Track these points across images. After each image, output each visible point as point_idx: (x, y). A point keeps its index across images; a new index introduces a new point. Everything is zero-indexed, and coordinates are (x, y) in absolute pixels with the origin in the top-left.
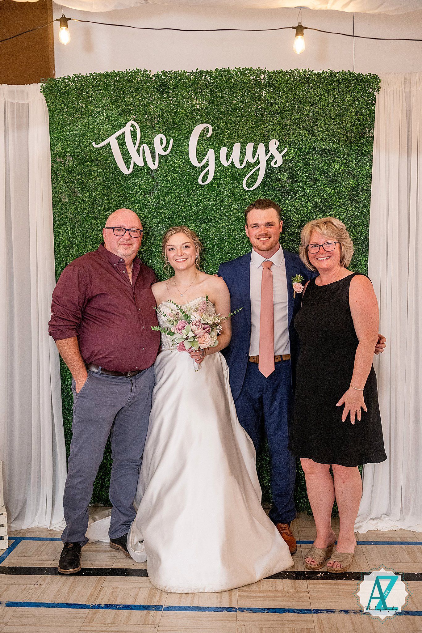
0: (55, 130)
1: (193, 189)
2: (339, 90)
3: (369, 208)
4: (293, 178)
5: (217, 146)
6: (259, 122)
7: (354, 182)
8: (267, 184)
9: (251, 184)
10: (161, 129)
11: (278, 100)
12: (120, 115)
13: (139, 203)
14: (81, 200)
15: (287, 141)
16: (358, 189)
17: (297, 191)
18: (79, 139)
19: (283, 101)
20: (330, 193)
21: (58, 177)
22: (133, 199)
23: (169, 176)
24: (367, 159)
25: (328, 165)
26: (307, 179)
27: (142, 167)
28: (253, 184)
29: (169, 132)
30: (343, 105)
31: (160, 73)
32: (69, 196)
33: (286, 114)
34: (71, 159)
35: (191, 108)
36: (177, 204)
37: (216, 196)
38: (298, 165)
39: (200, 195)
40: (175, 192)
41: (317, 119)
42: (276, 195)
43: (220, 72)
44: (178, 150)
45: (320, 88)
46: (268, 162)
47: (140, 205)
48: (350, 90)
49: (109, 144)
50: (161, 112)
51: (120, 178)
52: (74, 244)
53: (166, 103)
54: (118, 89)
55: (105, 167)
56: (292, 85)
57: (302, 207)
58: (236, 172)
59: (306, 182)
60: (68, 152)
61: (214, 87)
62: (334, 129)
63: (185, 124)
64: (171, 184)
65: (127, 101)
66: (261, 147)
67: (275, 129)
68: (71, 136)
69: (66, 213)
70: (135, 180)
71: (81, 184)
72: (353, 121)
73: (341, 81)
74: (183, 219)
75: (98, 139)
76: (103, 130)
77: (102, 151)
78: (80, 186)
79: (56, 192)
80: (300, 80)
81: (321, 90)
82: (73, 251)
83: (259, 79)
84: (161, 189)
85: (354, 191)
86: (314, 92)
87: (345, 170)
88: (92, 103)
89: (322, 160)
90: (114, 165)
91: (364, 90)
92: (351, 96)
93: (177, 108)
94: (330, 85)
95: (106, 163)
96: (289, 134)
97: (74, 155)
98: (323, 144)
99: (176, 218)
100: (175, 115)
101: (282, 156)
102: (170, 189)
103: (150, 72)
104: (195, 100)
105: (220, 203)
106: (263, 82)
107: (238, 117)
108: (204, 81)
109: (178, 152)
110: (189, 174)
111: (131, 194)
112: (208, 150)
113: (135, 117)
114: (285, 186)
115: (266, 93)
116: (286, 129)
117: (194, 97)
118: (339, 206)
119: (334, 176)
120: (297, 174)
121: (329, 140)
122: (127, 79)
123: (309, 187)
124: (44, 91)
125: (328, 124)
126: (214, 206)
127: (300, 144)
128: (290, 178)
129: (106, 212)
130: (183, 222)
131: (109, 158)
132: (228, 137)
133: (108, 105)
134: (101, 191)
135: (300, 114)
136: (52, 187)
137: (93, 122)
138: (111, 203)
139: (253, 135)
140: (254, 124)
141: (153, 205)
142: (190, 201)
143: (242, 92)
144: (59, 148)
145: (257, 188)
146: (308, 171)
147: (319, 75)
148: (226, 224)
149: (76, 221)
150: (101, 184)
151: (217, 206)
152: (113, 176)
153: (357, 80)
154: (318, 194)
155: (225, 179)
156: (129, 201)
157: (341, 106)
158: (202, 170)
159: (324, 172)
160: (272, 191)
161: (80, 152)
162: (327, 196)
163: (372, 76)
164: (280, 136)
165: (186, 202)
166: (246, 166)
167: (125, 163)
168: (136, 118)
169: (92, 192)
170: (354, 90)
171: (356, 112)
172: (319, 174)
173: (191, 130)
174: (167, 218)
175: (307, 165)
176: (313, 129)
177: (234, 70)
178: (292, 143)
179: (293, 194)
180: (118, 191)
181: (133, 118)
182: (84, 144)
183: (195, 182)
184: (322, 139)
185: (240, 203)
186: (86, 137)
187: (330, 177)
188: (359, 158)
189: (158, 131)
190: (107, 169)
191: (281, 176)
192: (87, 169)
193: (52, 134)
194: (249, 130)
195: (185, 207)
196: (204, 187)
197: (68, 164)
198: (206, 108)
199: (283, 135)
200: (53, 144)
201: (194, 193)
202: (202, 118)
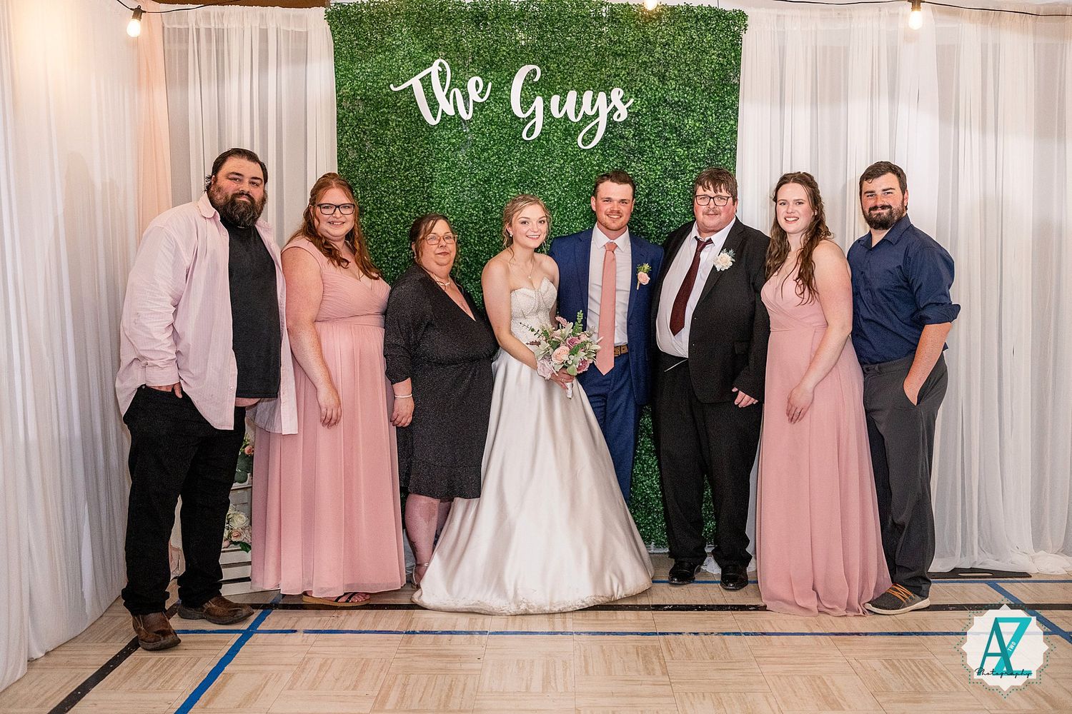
0: (342, 66)
1: (515, 144)
2: (697, 28)
4: (639, 134)
5: (547, 93)
6: (598, 65)
7: (712, 141)
8: (607, 142)
10: (477, 70)
11: (623, 37)
12: (426, 51)
13: (448, 161)
14: (375, 155)
15: (633, 90)
16: (718, 149)
18: (372, 79)
19: (629, 40)
20: (682, 155)
21: (344, 125)
22: (440, 156)
23: (486, 128)
24: (731, 112)
25: (681, 121)
26: (656, 137)
29: (486, 73)
30: (702, 46)
32: (359, 150)
33: (632, 55)
34: (361, 103)
35: (514, 45)
36: (496, 164)
37: (544, 156)
38: (646, 119)
39: (525, 153)
40: (493, 149)
41: (669, 64)
44: (497, 96)
45: (674, 25)
47: (449, 164)
48: (710, 28)
50: (477, 48)
51: (424, 129)
53: (484, 37)
54: (423, 18)
55: (406, 115)
56: (641, 21)
57: (651, 171)
58: (570, 126)
59: (654, 140)
60: (359, 95)
61: (544, 20)
62: (690, 77)
63: (507, 65)
64: (488, 139)
65: (435, 33)
67: (620, 74)
68: (362, 75)
69: (355, 171)
70: (442, 131)
71: (376, 136)
72: (713, 66)
73: (700, 18)
75: (398, 79)
76: (403, 69)
77: (402, 95)
78: (374, 138)
79: (342, 145)
81: (675, 27)
83: (599, 12)
84: (475, 144)
85: (713, 153)
86: (666, 29)
87: (702, 127)
88: (389, 34)
89: (674, 115)
90: (417, 112)
91: (728, 29)
92: (712, 35)
93: (497, 44)
94: (687, 22)
95: (407, 109)
96: (636, 81)
97: (365, 99)
98: (676, 95)
100: (495, 52)
102: (486, 145)
104: (520, 35)
105: (550, 164)
106: (605, 16)
107: (572, 57)
108: (532, 12)
109: (497, 98)
110: (511, 126)
111: (437, 149)
113: (444, 54)
114: (630, 144)
115: (608, 30)
116: (631, 74)
117: (519, 32)
119: (688, 135)
120: (644, 130)
121: (683, 91)
122: (436, 8)
123: (658, 147)
124: (329, 17)
125: (683, 71)
126: (542, 167)
127: (649, 94)
128: (636, 135)
129: (406, 171)
131: (411, 103)
132: (561, 82)
133: (410, 37)
134: (401, 146)
136: (337, 137)
137: (391, 58)
138: (413, 160)
139: (591, 80)
140: (593, 67)
142: (511, 160)
143: (579, 28)
144: (346, 90)
145: (596, 146)
146: (657, 127)
147: (672, 9)
150: (400, 137)
151: (545, 167)
152: (415, 126)
153: (719, 16)
154: (668, 156)
155: (556, 134)
156: (435, 158)
157: (699, 48)
158: (527, 123)
159: (674, 129)
161: (375, 95)
162: (679, 158)
163: (738, 12)
164: (625, 83)
165: (506, 160)
168: (446, 55)
169: (389, 145)
170: (715, 28)
171: (719, 56)
172: (670, 132)
173: (514, 72)
174: (483, 181)
175: (656, 119)
176: (665, 76)
178: (639, 92)
179: (640, 155)
180: (421, 145)
181: (442, 55)
182: (379, 85)
183: (517, 136)
184: (675, 89)
185: (574, 165)
186: (382, 77)
187: (682, 136)
188: (720, 111)
189: (473, 71)
190: (408, 118)
191: (626, 133)
192: (383, 116)
193: (338, 72)
194: (587, 74)
195: (505, 168)
196: (528, 143)
197: (358, 109)
198: (534, 45)
199: (628, 82)
200: (338, 84)
201: (517, 150)
202: (528, 57)
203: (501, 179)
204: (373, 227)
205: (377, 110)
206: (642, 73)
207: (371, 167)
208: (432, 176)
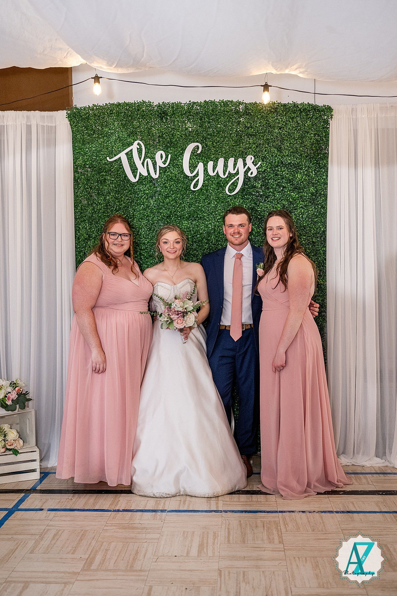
0: (77, 147)
1: (186, 193)
2: (301, 117)
3: (325, 208)
4: (265, 185)
5: (205, 160)
6: (238, 142)
7: (313, 188)
8: (245, 190)
9: (233, 190)
10: (161, 147)
11: (253, 124)
12: (129, 135)
13: (144, 205)
14: (97, 202)
15: (261, 157)
16: (317, 194)
17: (269, 196)
18: (96, 154)
19: (257, 126)
20: (295, 197)
21: (79, 184)
22: (138, 201)
23: (167, 183)
24: (323, 171)
25: (293, 175)
26: (276, 186)
27: (146, 176)
28: (234, 190)
29: (167, 149)
30: (304, 128)
31: (161, 104)
32: (88, 199)
33: (260, 135)
34: (89, 170)
35: (185, 131)
37: (204, 200)
38: (270, 175)
39: (192, 198)
40: (172, 196)
41: (283, 139)
42: (252, 198)
43: (208, 103)
44: (174, 163)
45: (286, 116)
46: (246, 172)
47: (144, 206)
48: (309, 117)
49: (120, 159)
50: (161, 134)
51: (128, 185)
52: (91, 237)
53: (165, 127)
54: (127, 116)
55: (117, 176)
56: (264, 114)
58: (220, 181)
59: (275, 188)
60: (87, 164)
61: (203, 115)
62: (297, 148)
63: (180, 143)
64: (169, 190)
65: (134, 125)
66: (240, 161)
67: (251, 147)
68: (90, 152)
69: (85, 212)
70: (140, 186)
71: (98, 190)
72: (312, 141)
73: (302, 111)
74: (178, 218)
75: (112, 154)
76: (115, 147)
77: (114, 164)
79: (77, 196)
80: (270, 110)
81: (286, 117)
82: (90, 243)
83: (238, 108)
84: (161, 194)
85: (314, 196)
86: (281, 118)
87: (306, 179)
88: (106, 126)
89: (288, 171)
90: (124, 174)
91: (320, 117)
92: (310, 121)
93: (174, 131)
94: (294, 113)
95: (117, 173)
96: (262, 151)
97: (91, 167)
98: (289, 159)
99: (173, 216)
100: (172, 136)
101: (257, 168)
102: (168, 194)
103: (153, 103)
104: (188, 124)
105: (208, 205)
106: (241, 111)
107: (222, 137)
108: (196, 110)
109: (174, 164)
110: (183, 182)
111: (137, 197)
112: (198, 163)
113: (140, 137)
114: (259, 191)
115: (244, 119)
116: (260, 147)
117: (187, 123)
118: (302, 207)
119: (298, 184)
120: (269, 183)
121: (293, 156)
122: (135, 109)
123: (278, 192)
124: (69, 116)
125: (292, 144)
126: (203, 207)
127: (271, 159)
128: (263, 186)
129: (116, 212)
130: (178, 220)
131: (120, 169)
132: (214, 153)
133: (119, 128)
134: (113, 196)
135: (271, 136)
136: (74, 191)
137: (108, 141)
138: (121, 205)
139: (233, 151)
140: (234, 143)
141: (155, 207)
142: (184, 203)
143: (225, 119)
144: (80, 162)
145: (237, 193)
146: (277, 180)
147: (285, 106)
148: (212, 221)
149: (93, 219)
150: (113, 190)
151: (205, 207)
152: (123, 183)
153: (315, 110)
154: (285, 198)
155: (212, 186)
156: (135, 203)
157: (303, 130)
158: (194, 179)
159: (290, 181)
160: (249, 196)
161: (97, 164)
162: (292, 199)
163: (326, 107)
164: (255, 152)
165: (181, 204)
166: (229, 176)
167: (132, 173)
168: (142, 138)
169: (106, 196)
170: (313, 117)
171: (315, 135)
172: (286, 183)
173: (185, 148)
174: (166, 217)
175: (276, 175)
176: (281, 147)
177: (219, 102)
178: (265, 158)
179: (266, 198)
180: (127, 195)
181: (139, 138)
182: (100, 158)
183: (188, 188)
184: (288, 155)
185: (224, 206)
186: (102, 153)
187: (294, 185)
188: (317, 169)
189: (159, 148)
190: (118, 178)
191: (256, 184)
192: (102, 178)
193: (75, 151)
194: (231, 148)
195: (180, 208)
196: (195, 192)
197: (87, 173)
198: (197, 131)
199: (257, 152)
200: (75, 158)
201: (187, 197)
202: (194, 138)
203: (178, 216)
205: (99, 173)
206: (266, 146)
207: (95, 209)
208: (134, 214)
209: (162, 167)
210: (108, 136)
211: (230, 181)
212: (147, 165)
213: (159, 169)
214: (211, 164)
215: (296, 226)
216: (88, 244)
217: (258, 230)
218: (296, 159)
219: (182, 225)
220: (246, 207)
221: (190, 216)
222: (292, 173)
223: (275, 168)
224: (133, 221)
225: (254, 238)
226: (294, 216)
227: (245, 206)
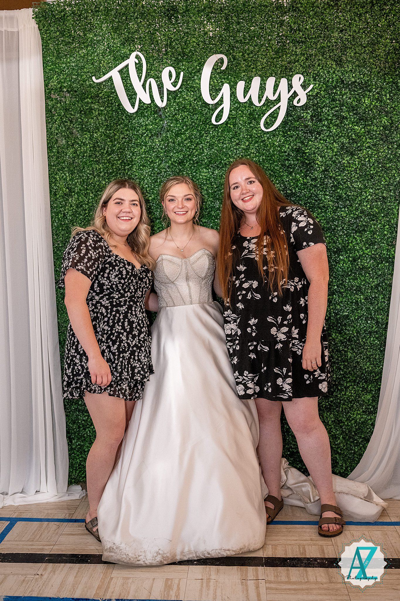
0: (49, 61)
1: (205, 129)
2: (371, 13)
4: (317, 117)
5: (233, 80)
6: (280, 52)
7: (387, 119)
8: (287, 123)
9: (270, 124)
10: (170, 61)
11: (302, 25)
13: (146, 146)
14: (81, 141)
15: (312, 74)
16: (391, 127)
17: (322, 131)
18: (76, 72)
19: (307, 28)
20: (358, 133)
21: (54, 115)
22: (138, 141)
23: (179, 114)
25: (358, 100)
26: (333, 117)
27: (149, 104)
28: (272, 124)
29: (178, 64)
30: (376, 30)
32: (67, 137)
33: (311, 42)
34: (68, 95)
35: (203, 36)
36: (188, 147)
38: (324, 101)
39: (214, 137)
40: (185, 133)
41: (345, 47)
42: (298, 135)
44: (188, 85)
45: (349, 11)
46: (291, 100)
47: (147, 148)
48: (384, 12)
49: (111, 79)
50: (169, 41)
51: (124, 117)
52: (74, 192)
53: (175, 30)
54: (120, 14)
55: (107, 105)
57: (327, 149)
58: (253, 110)
59: (331, 120)
60: (65, 87)
61: (230, 11)
62: (365, 59)
63: (197, 55)
64: (181, 124)
65: (130, 28)
67: (299, 59)
68: (68, 69)
69: (63, 157)
70: (140, 119)
71: (81, 124)
72: (387, 49)
74: (194, 164)
75: (99, 72)
76: (104, 62)
77: (103, 86)
78: (80, 126)
79: (51, 133)
81: (351, 13)
82: (72, 200)
83: (281, 1)
84: (170, 129)
85: (387, 130)
86: (343, 16)
87: (376, 106)
88: (91, 30)
89: (351, 94)
90: (117, 102)
92: (385, 20)
93: (188, 36)
95: (108, 99)
96: (314, 66)
97: (71, 91)
98: (353, 76)
99: (187, 162)
100: (185, 44)
101: (307, 94)
102: (180, 130)
104: (208, 26)
105: (236, 146)
106: (285, 5)
107: (256, 46)
109: (189, 87)
110: (201, 112)
111: (136, 135)
112: (223, 85)
113: (139, 47)
114: (308, 125)
115: (289, 18)
116: (310, 59)
117: (207, 24)
118: (369, 147)
119: (364, 113)
120: (323, 112)
121: (359, 72)
123: (335, 125)
124: (37, 16)
125: (358, 53)
126: (229, 149)
127: (326, 77)
128: (315, 116)
129: (108, 156)
130: (194, 167)
131: (112, 94)
132: (246, 69)
133: (109, 33)
134: (103, 133)
135: (327, 42)
136: (47, 126)
137: (92, 53)
138: (115, 146)
139: (273, 67)
140: (274, 55)
141: (162, 149)
143: (261, 17)
144: (54, 83)
145: (277, 128)
146: (334, 108)
149: (76, 166)
150: (103, 124)
151: (232, 149)
152: (116, 115)
154: (345, 133)
155: (242, 118)
156: (134, 144)
157: (373, 32)
158: (216, 109)
159: (352, 108)
160: (293, 131)
161: (79, 87)
162: (355, 135)
164: (303, 68)
166: (265, 103)
167: (129, 100)
168: (141, 48)
169: (93, 132)
170: (389, 12)
171: (391, 40)
172: (347, 111)
173: (203, 62)
174: (177, 163)
175: (334, 100)
176: (341, 59)
179: (317, 134)
180: (122, 132)
183: (208, 121)
184: (351, 71)
185: (258, 146)
186: (85, 70)
187: (359, 114)
189: (166, 63)
190: (109, 107)
191: (305, 114)
192: (87, 106)
193: (46, 67)
194: (269, 61)
195: (197, 150)
196: (217, 128)
197: (65, 100)
198: (221, 36)
199: (306, 66)
200: (47, 78)
201: (207, 134)
202: (216, 47)
203: (194, 161)
204: (81, 206)
205: (82, 99)
206: (320, 58)
207: (78, 153)
208: (132, 159)
209: (171, 91)
210: (93, 44)
211: (268, 111)
212: (150, 88)
213: (167, 94)
214: (241, 85)
215: (360, 175)
216: (69, 202)
217: (305, 181)
218: (364, 76)
219: (200, 175)
220: (289, 148)
221: (210, 162)
222: (357, 96)
223: (332, 90)
224: (131, 169)
225: (299, 192)
226: (357, 160)
227: (287, 146)
